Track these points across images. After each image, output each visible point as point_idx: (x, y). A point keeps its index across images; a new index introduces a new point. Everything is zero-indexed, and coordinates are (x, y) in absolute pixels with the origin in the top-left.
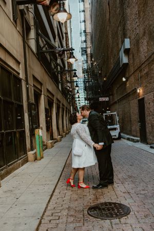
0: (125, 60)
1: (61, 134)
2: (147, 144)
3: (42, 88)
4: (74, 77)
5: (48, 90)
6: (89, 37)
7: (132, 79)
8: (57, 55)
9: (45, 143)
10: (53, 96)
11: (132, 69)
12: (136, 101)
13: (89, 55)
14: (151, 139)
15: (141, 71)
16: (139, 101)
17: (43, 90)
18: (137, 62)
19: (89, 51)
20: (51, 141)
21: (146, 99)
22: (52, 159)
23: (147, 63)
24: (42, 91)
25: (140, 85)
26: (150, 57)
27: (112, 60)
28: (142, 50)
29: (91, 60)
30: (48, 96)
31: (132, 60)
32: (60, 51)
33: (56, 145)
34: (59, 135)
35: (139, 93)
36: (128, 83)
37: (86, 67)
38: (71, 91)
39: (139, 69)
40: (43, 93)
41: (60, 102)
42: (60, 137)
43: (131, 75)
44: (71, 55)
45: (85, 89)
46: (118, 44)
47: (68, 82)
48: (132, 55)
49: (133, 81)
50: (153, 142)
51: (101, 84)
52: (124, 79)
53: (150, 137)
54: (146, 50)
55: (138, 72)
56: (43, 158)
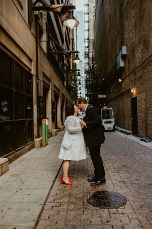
0: (122, 64)
2: (138, 137)
3: (50, 84)
4: (78, 76)
5: (55, 86)
6: (91, 43)
7: (127, 80)
8: (65, 56)
9: (50, 132)
10: (59, 91)
11: (127, 73)
12: (130, 99)
13: (91, 59)
14: (141, 133)
15: (135, 74)
16: (132, 99)
17: (51, 86)
18: (132, 66)
19: (91, 55)
20: (55, 130)
21: (138, 98)
22: (55, 146)
23: (141, 67)
24: (49, 86)
25: (134, 86)
26: (144, 63)
27: (110, 64)
28: (136, 56)
29: (92, 63)
30: (55, 91)
31: (128, 64)
32: (67, 53)
33: (59, 133)
35: (133, 93)
36: (123, 83)
37: (87, 69)
38: (74, 88)
39: (134, 72)
40: (50, 88)
41: (65, 96)
42: (63, 126)
43: (126, 77)
45: (87, 87)
46: (116, 51)
47: (73, 80)
48: (128, 60)
49: (128, 82)
50: (144, 135)
51: (100, 83)
52: (120, 80)
53: (140, 131)
54: (141, 56)
55: (132, 74)
56: (48, 144)
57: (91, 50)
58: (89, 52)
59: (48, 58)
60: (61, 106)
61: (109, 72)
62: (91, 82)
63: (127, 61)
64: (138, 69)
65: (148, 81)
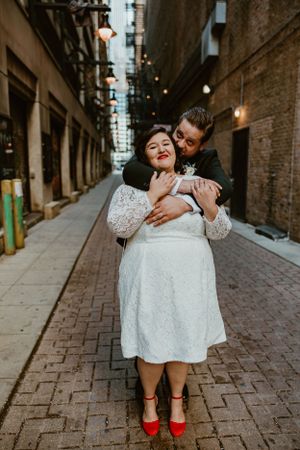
0: (213, 49)
1: (79, 187)
2: (246, 221)
3: (35, 88)
4: (109, 76)
5: (51, 96)
6: (141, 14)
7: (224, 89)
8: (74, 17)
9: (40, 208)
10: (65, 111)
11: (225, 69)
12: (228, 135)
13: (139, 49)
14: (254, 214)
15: (246, 71)
16: (236, 134)
17: (37, 93)
18: (240, 51)
19: (139, 40)
20: (53, 204)
21: (252, 132)
22: (43, 252)
23: (264, 52)
24: (34, 95)
25: (240, 102)
26: (275, 37)
27: (182, 55)
28: (253, 22)
29: (143, 58)
30: (51, 109)
31: (228, 49)
32: (79, 9)
33: (65, 211)
34: (76, 190)
35: (236, 119)
36: (213, 97)
37: (132, 71)
38: (102, 109)
39: (244, 65)
40: (37, 99)
41: (80, 126)
42: (75, 193)
43: (223, 81)
44: (104, 22)
46: (197, 19)
47: (97, 88)
48: (228, 39)
49: (226, 93)
50: (262, 221)
51: (158, 100)
52: (207, 90)
53: (253, 209)
54: (266, 22)
55: (239, 73)
56: (23, 247)
57: (141, 29)
58: (135, 34)
59: (29, 20)
60: (70, 148)
61: (178, 75)
62: (138, 99)
63: (226, 41)
64: (256, 58)
65: (283, 84)
